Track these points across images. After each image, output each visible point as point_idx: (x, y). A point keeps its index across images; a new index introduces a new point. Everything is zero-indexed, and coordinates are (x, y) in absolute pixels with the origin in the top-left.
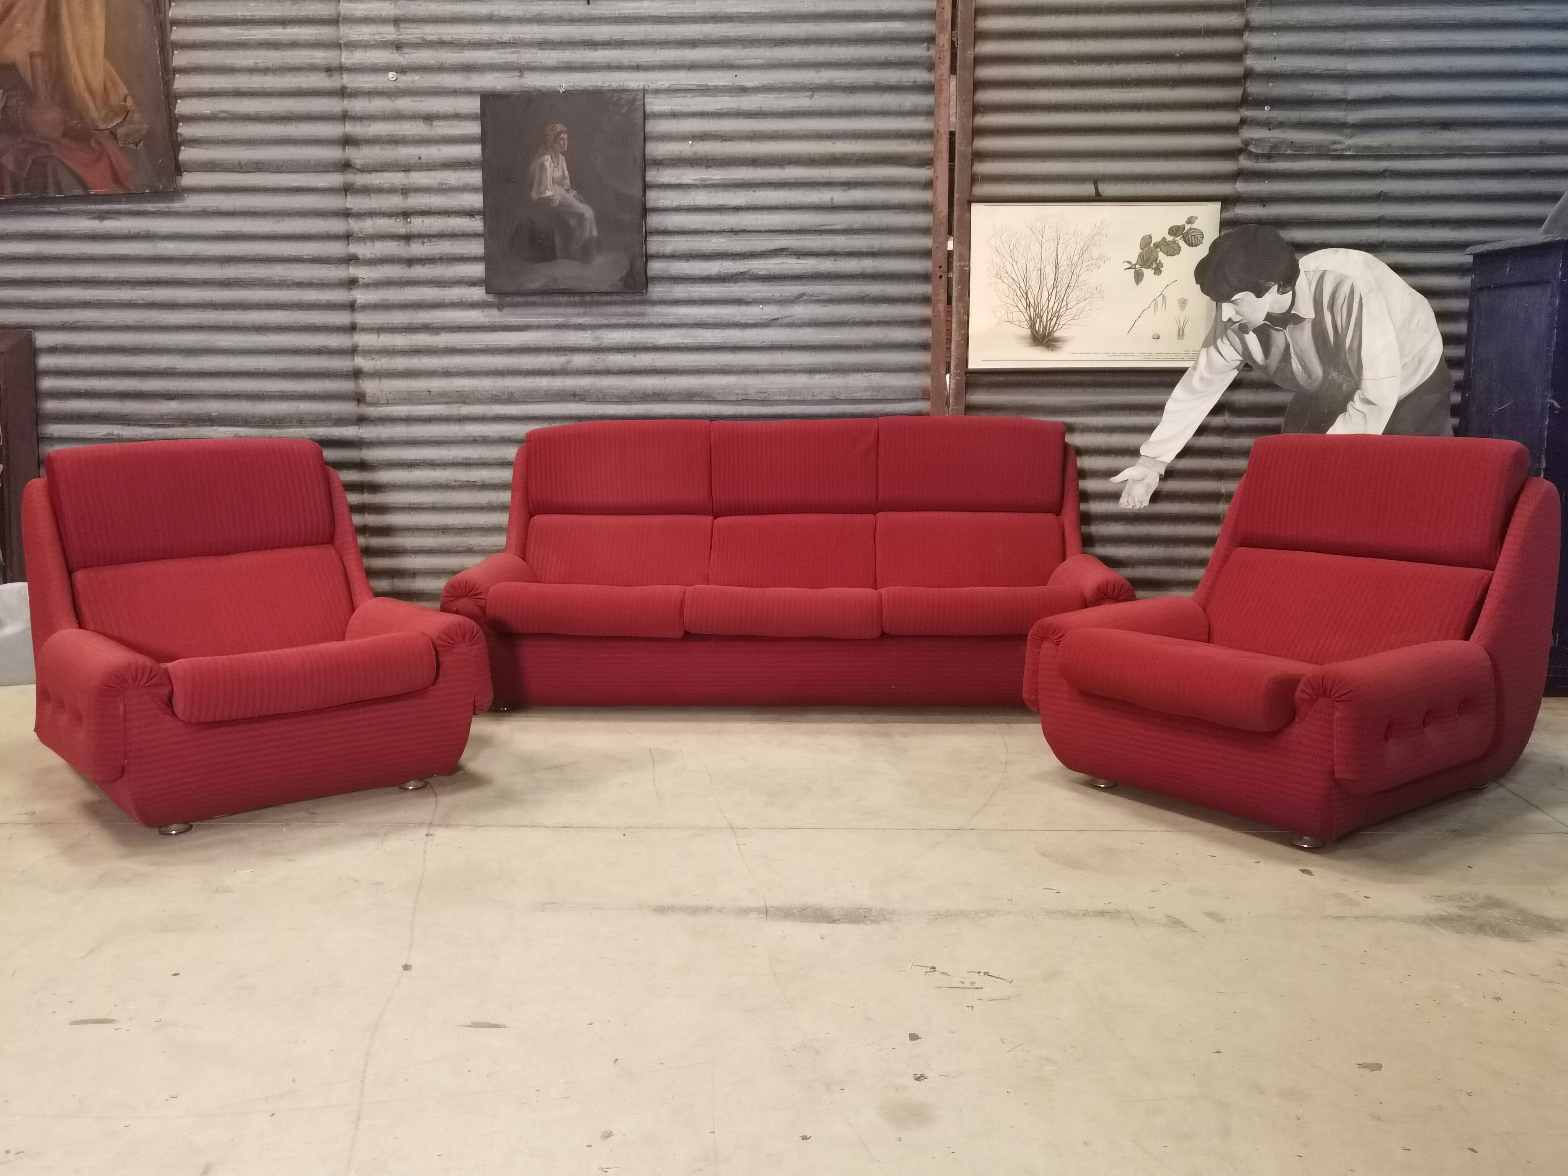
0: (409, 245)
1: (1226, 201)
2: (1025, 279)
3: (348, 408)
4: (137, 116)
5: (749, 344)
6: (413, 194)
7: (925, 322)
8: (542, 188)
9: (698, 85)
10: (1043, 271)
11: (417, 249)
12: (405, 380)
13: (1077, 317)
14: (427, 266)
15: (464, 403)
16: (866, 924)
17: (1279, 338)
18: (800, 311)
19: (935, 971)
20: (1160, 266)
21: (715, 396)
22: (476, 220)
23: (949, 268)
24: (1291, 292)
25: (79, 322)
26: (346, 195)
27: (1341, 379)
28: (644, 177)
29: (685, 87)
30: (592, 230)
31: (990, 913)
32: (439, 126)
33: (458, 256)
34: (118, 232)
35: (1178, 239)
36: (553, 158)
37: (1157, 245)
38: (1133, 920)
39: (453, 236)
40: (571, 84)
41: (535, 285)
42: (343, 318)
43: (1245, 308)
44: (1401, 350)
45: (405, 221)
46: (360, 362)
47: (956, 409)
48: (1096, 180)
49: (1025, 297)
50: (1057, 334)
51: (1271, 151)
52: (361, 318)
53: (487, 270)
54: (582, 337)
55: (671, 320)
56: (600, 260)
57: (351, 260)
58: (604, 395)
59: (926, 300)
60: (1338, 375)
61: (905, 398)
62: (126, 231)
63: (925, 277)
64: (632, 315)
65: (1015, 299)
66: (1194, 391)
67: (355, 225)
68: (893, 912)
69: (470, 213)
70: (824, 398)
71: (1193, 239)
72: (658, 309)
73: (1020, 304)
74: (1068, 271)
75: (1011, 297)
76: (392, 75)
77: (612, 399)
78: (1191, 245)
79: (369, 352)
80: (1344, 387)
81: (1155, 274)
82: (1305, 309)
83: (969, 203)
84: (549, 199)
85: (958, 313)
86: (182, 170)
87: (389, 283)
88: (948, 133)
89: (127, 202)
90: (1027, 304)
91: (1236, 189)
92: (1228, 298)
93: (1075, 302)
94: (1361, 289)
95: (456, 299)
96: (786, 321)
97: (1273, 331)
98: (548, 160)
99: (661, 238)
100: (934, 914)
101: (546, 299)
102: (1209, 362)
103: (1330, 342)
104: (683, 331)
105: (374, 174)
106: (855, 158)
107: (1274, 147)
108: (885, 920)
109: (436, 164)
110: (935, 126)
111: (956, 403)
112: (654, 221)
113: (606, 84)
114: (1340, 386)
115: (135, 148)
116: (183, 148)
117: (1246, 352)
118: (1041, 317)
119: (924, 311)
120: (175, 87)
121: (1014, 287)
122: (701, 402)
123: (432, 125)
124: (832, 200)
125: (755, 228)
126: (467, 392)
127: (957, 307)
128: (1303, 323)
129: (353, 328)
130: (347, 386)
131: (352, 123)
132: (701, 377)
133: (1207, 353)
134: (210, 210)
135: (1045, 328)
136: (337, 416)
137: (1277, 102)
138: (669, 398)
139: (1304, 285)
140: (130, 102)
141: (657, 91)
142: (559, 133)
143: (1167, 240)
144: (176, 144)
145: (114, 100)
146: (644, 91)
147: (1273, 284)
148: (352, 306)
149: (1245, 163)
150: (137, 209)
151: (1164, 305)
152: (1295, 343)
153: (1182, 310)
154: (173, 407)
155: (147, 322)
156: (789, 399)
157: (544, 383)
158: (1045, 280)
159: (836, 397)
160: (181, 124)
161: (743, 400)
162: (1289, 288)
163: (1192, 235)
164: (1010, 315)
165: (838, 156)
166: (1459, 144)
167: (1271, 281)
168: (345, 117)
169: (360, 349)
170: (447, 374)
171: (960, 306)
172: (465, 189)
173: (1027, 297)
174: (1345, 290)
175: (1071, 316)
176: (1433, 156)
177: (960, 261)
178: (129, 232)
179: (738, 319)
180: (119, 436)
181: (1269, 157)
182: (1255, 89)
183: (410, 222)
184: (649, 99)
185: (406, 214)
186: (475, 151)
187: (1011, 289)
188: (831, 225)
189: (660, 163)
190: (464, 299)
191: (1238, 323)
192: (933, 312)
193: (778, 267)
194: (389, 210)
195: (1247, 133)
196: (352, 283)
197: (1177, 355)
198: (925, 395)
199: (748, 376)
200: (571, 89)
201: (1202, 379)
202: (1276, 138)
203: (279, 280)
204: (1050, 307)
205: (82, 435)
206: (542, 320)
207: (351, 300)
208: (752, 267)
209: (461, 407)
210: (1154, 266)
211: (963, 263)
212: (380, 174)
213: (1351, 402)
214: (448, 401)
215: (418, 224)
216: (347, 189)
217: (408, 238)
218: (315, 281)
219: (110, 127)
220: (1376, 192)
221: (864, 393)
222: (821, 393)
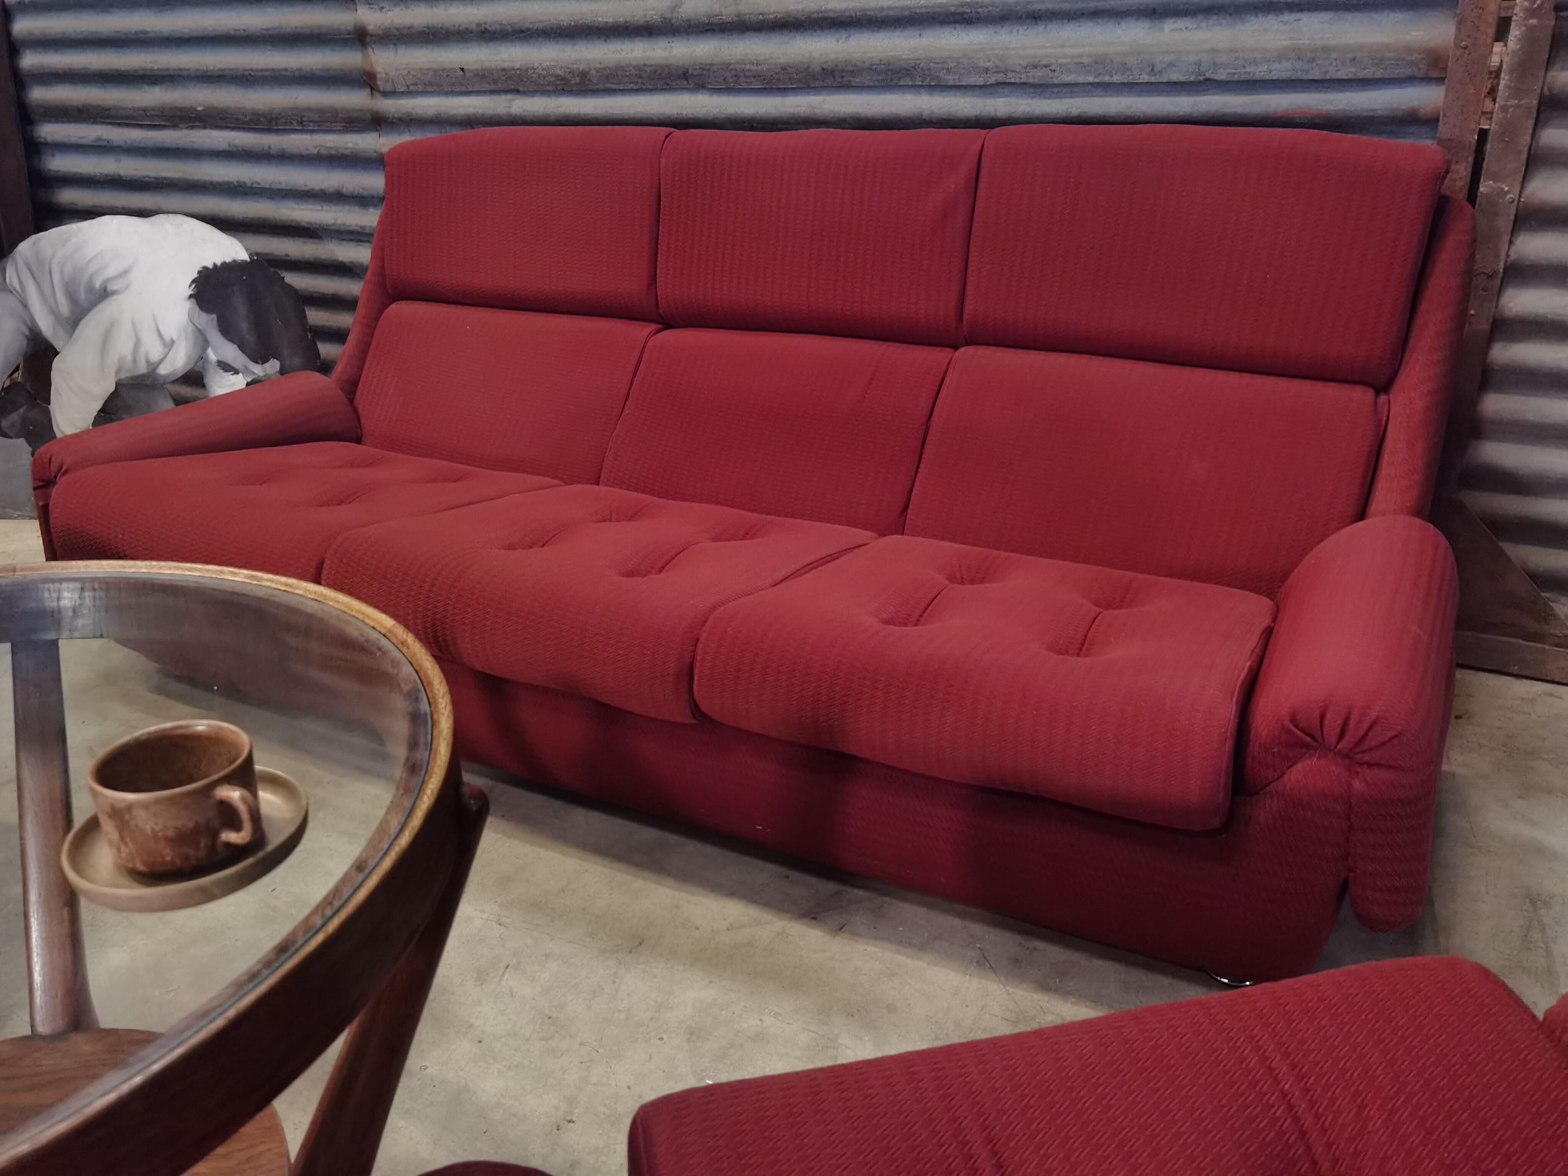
3: (359, 100)
12: (430, 47)
15: (517, 91)
21: (941, 75)
46: (363, 14)
47: (1517, 106)
61: (1378, 75)
70: (1175, 77)
77: (751, 83)
111: (1516, 92)
126: (518, 72)
130: (352, 59)
136: (345, 115)
138: (857, 81)
154: (156, 96)
156: (1097, 80)
159: (1208, 75)
161: (998, 84)
198: (1433, 68)
199: (1015, 28)
205: (74, 140)
209: (513, 100)
214: (492, 86)
221: (1277, 65)
222: (1171, 65)
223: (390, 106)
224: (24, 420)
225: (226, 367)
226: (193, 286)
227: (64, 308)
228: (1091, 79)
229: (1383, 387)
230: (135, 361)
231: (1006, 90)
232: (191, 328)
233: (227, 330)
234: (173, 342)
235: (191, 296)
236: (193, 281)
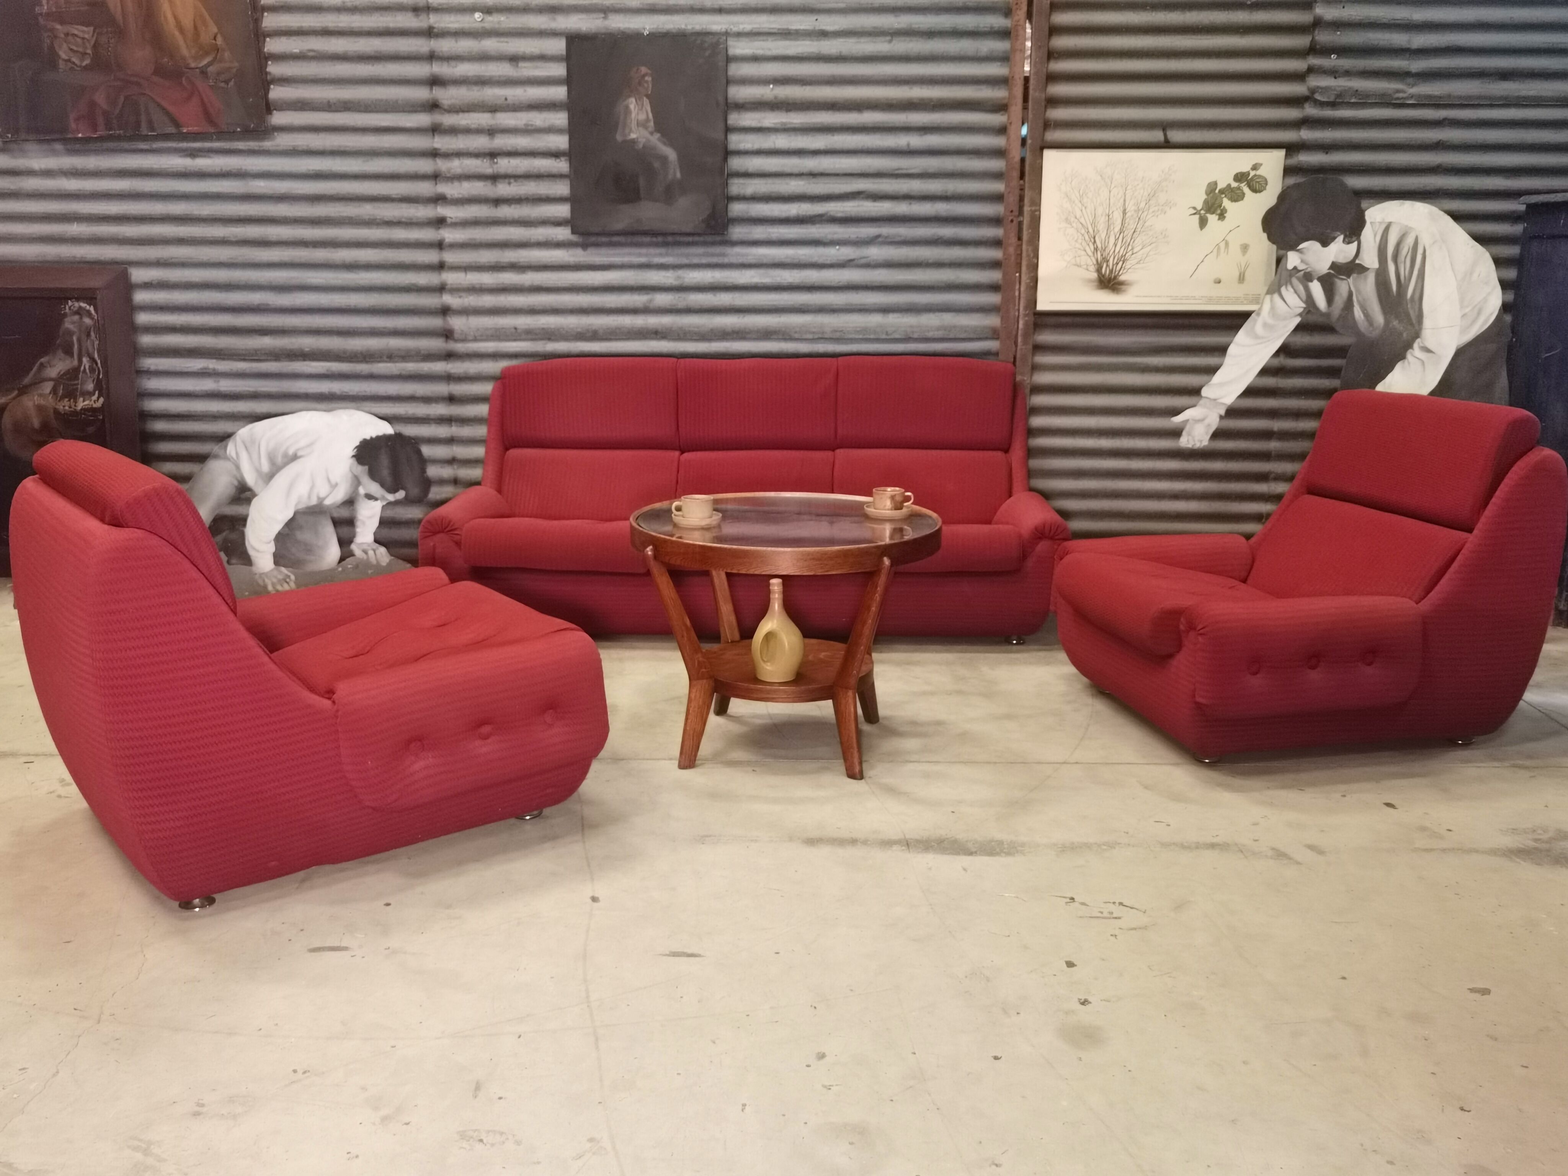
0: (496, 185)
1: (1291, 148)
2: (1094, 224)
3: (436, 344)
4: (227, 54)
5: (826, 284)
6: (499, 135)
7: (995, 265)
8: (627, 131)
9: (779, 29)
10: (1110, 217)
11: (504, 189)
12: (492, 317)
13: (1142, 262)
14: (513, 206)
15: (549, 339)
16: (1002, 856)
17: (1343, 286)
18: (875, 253)
19: (1074, 901)
20: (1224, 212)
21: (792, 334)
22: (561, 161)
23: (1021, 212)
24: (1356, 243)
25: (174, 258)
26: (434, 135)
27: (1402, 328)
28: (726, 120)
29: (767, 30)
30: (675, 172)
31: (1112, 846)
32: (525, 67)
33: (544, 197)
34: (210, 170)
35: (1242, 185)
36: (638, 101)
37: (1222, 192)
38: (1242, 852)
39: (539, 176)
40: (655, 26)
41: (619, 226)
42: (431, 257)
43: (1310, 257)
44: (1462, 301)
45: (492, 162)
46: (448, 299)
47: (1025, 348)
48: (1165, 126)
49: (1093, 240)
50: (1122, 278)
51: (1336, 99)
52: (450, 257)
53: (573, 211)
54: (664, 276)
55: (750, 260)
56: (683, 202)
57: (439, 199)
58: (685, 333)
59: (997, 243)
60: (1399, 322)
61: (975, 337)
62: (218, 169)
63: (996, 221)
64: (713, 255)
65: (1083, 244)
66: (1257, 337)
67: (443, 165)
68: (1023, 845)
69: (555, 155)
70: (897, 336)
71: (1257, 185)
72: (738, 250)
73: (1087, 249)
74: (1135, 216)
75: (1080, 241)
76: (478, 16)
77: (692, 337)
78: (1255, 191)
79: (457, 290)
80: (1405, 335)
81: (1219, 219)
82: (1370, 260)
83: (1042, 149)
84: (633, 142)
85: (1028, 256)
86: (272, 109)
87: (476, 223)
88: (1022, 79)
89: (219, 139)
90: (1094, 248)
91: (1300, 136)
92: (1293, 247)
93: (1140, 247)
94: (1425, 240)
95: (541, 238)
96: (863, 261)
97: (1337, 280)
98: (632, 103)
99: (741, 181)
100: (1060, 846)
101: (629, 239)
102: (1273, 308)
103: (1392, 290)
104: (762, 271)
105: (461, 115)
106: (932, 103)
107: (1339, 96)
108: (1017, 852)
109: (522, 105)
110: (1010, 72)
111: (1025, 342)
112: (736, 163)
113: (689, 27)
114: (1401, 334)
115: (226, 86)
116: (272, 86)
117: (1309, 300)
118: (1108, 261)
119: (995, 254)
120: (264, 25)
121: (1083, 231)
122: (778, 340)
123: (517, 66)
124: (908, 145)
125: (833, 172)
126: (552, 330)
127: (1027, 251)
128: (1366, 273)
129: (441, 266)
130: (435, 322)
131: (439, 63)
132: (778, 315)
133: (1271, 301)
134: (300, 149)
135: (1111, 271)
136: (426, 352)
137: (1344, 51)
138: (748, 336)
139: (1369, 236)
140: (220, 41)
141: (739, 35)
142: (644, 76)
143: (1232, 186)
144: (266, 82)
145: (205, 38)
146: (727, 34)
147: (1339, 233)
148: (440, 245)
149: (1310, 111)
150: (228, 147)
151: (1226, 250)
152: (1359, 291)
153: (1244, 255)
154: (267, 342)
155: (240, 260)
156: (864, 337)
157: (627, 321)
158: (1112, 226)
159: (909, 336)
160: (270, 63)
161: (820, 338)
162: (1354, 239)
163: (1257, 182)
164: (1078, 259)
165: (915, 101)
166: (1517, 94)
167: (1337, 231)
168: (432, 57)
169: (448, 287)
170: (533, 311)
171: (1030, 249)
172: (550, 130)
173: (1095, 242)
174: (1409, 241)
175: (1136, 261)
176: (1491, 106)
177: (1030, 206)
178: (221, 170)
179: (815, 259)
180: (214, 370)
181: (1333, 105)
182: (1324, 37)
183: (497, 163)
184: (731, 42)
185: (493, 155)
186: (560, 93)
187: (1079, 234)
188: (907, 169)
189: (742, 107)
190: (550, 239)
191: (1302, 272)
192: (1004, 254)
193: (855, 209)
194: (476, 151)
195: (1314, 81)
196: (440, 222)
197: (1237, 298)
198: (994, 334)
199: (824, 315)
200: (654, 31)
201: (1265, 325)
202: (1341, 86)
203: (369, 219)
204: (1117, 251)
206: (626, 259)
207: (439, 239)
208: (830, 209)
209: (547, 344)
210: (1219, 212)
211: (1033, 208)
212: (466, 115)
213: (1410, 351)
214: (534, 337)
215: (505, 165)
216: (435, 130)
217: (494, 178)
218: (403, 220)
219: (201, 65)
220: (1435, 141)
221: (936, 333)
222: (894, 332)
223: (460, 347)
224: (225, 540)
225: (369, 497)
226: (356, 450)
227: (266, 467)
228: (861, 337)
229: (1006, 451)
230: (309, 497)
231: (822, 341)
232: (350, 475)
233: (373, 475)
234: (336, 485)
235: (353, 456)
236: (356, 447)
